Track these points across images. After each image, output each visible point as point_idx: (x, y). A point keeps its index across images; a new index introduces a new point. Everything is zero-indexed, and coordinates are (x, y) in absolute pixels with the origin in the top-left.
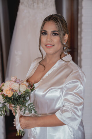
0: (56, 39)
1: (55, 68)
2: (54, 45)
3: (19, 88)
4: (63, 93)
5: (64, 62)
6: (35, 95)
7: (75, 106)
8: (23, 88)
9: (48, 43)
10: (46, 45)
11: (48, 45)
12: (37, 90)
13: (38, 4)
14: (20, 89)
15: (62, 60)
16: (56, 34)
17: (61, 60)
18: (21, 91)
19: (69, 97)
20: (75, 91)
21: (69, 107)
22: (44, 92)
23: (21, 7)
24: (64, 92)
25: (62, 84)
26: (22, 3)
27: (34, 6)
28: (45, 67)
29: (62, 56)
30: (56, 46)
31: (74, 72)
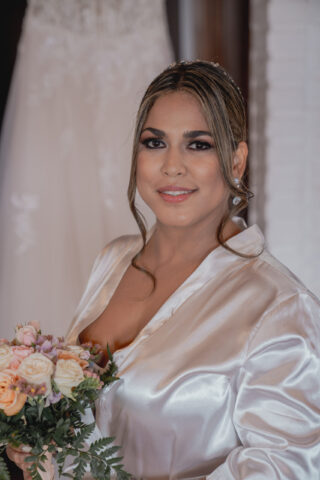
0: (203, 165)
1: (198, 286)
2: (194, 191)
3: (52, 377)
5: (234, 258)
6: (119, 402)
7: (294, 449)
8: (69, 377)
9: (171, 181)
10: (160, 192)
11: (170, 188)
12: (127, 378)
13: (99, 11)
14: (56, 380)
15: (227, 247)
16: (202, 146)
17: (221, 249)
18: (60, 389)
19: (264, 409)
21: (267, 451)
22: (158, 389)
23: (33, 24)
24: (243, 387)
25: (234, 352)
26: (38, 9)
27: (82, 20)
29: (226, 232)
30: (204, 192)
31: (280, 300)
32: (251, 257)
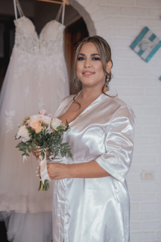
1: (94, 105)
2: (94, 73)
3: (51, 123)
4: (106, 136)
5: (108, 97)
7: (123, 150)
8: (56, 124)
9: (87, 69)
10: (83, 73)
11: (86, 72)
14: (52, 124)
15: (105, 94)
16: (97, 59)
17: (103, 94)
18: (53, 127)
19: (113, 138)
20: (123, 131)
21: (115, 151)
24: (109, 133)
28: (80, 105)
29: (105, 90)
32: (114, 97)
